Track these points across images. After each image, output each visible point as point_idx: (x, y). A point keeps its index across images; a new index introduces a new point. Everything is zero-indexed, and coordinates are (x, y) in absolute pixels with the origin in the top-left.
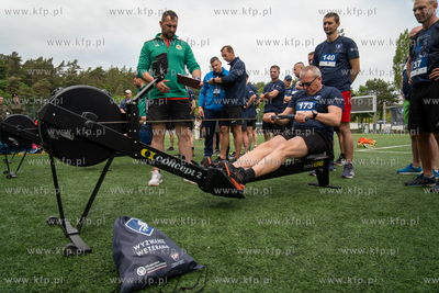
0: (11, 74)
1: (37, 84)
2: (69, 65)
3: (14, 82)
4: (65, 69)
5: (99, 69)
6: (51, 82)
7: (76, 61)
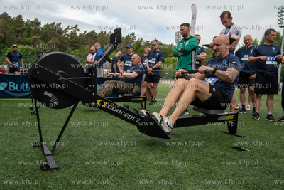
0: (34, 34)
1: (51, 41)
2: (72, 28)
3: (35, 40)
4: (70, 31)
5: (93, 32)
6: (60, 40)
7: (77, 26)
